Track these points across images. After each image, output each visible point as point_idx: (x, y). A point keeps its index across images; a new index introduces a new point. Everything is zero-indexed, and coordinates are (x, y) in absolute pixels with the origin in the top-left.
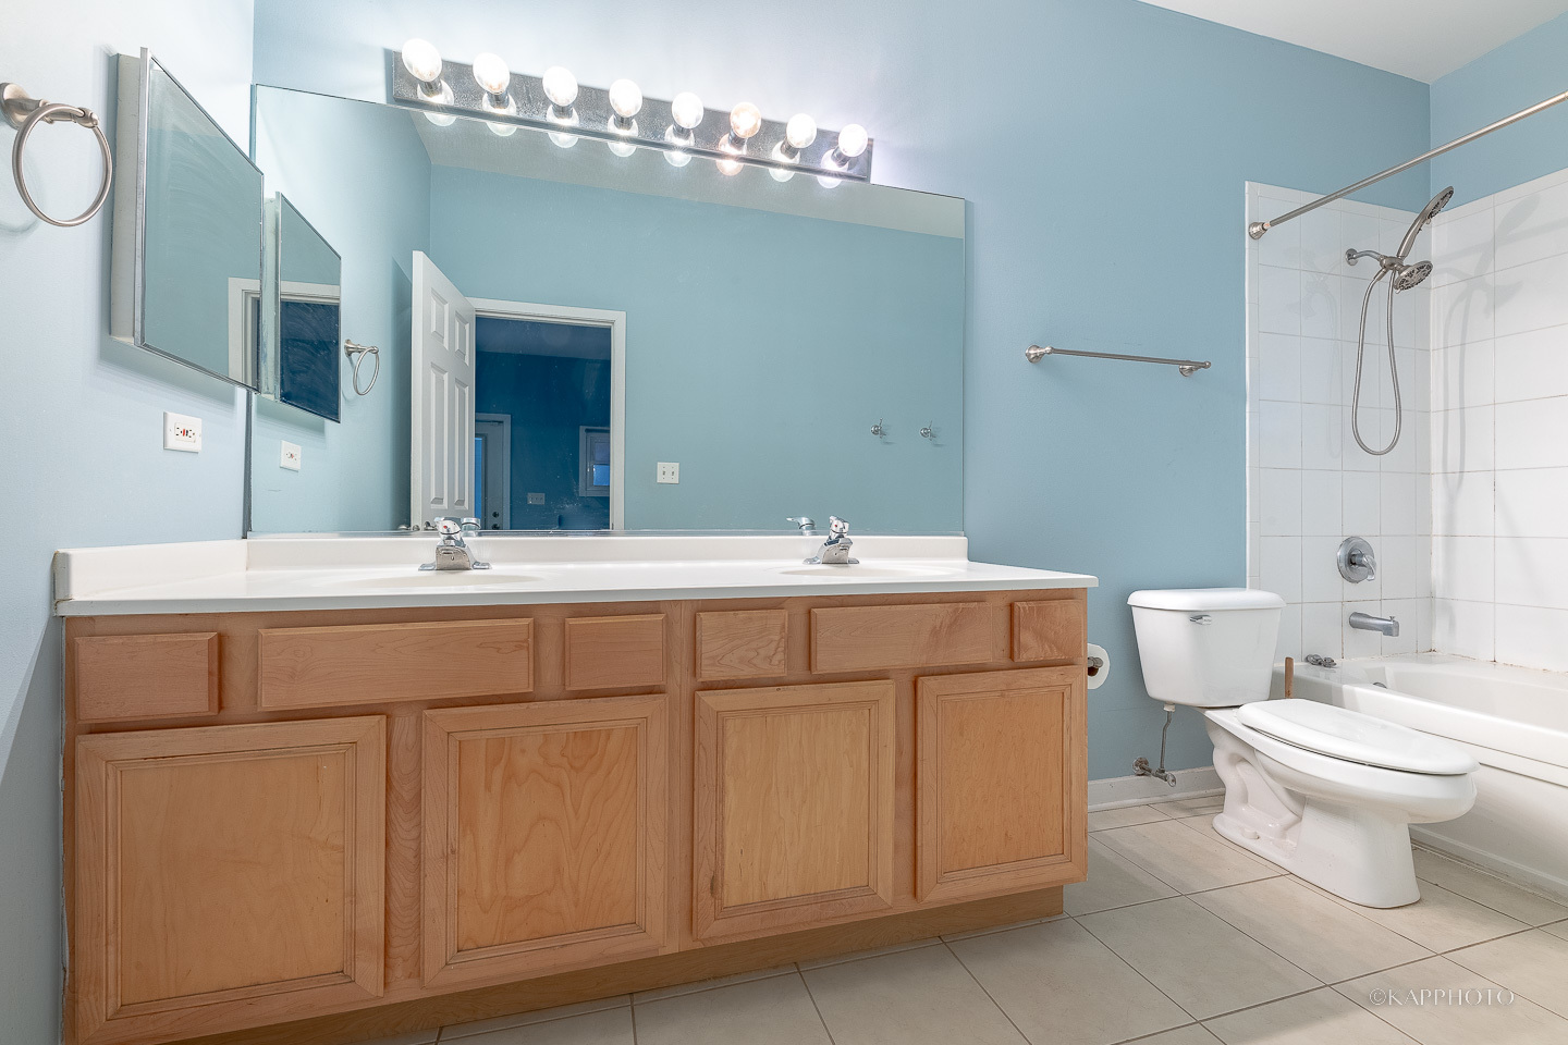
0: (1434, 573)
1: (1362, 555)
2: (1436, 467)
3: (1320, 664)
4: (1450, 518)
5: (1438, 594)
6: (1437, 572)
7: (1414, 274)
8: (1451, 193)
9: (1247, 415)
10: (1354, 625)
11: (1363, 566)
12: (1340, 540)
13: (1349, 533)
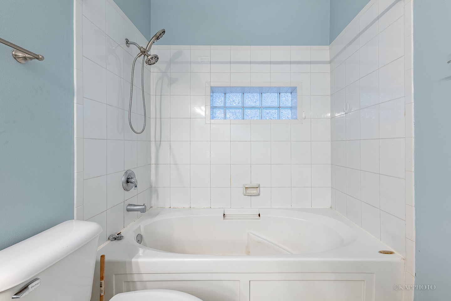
0: (152, 178)
1: (132, 178)
2: (153, 139)
3: (115, 239)
4: (157, 158)
5: (153, 186)
6: (153, 178)
7: (153, 59)
8: (164, 32)
9: (75, 105)
10: (128, 210)
11: (132, 183)
12: (123, 173)
13: (126, 169)
